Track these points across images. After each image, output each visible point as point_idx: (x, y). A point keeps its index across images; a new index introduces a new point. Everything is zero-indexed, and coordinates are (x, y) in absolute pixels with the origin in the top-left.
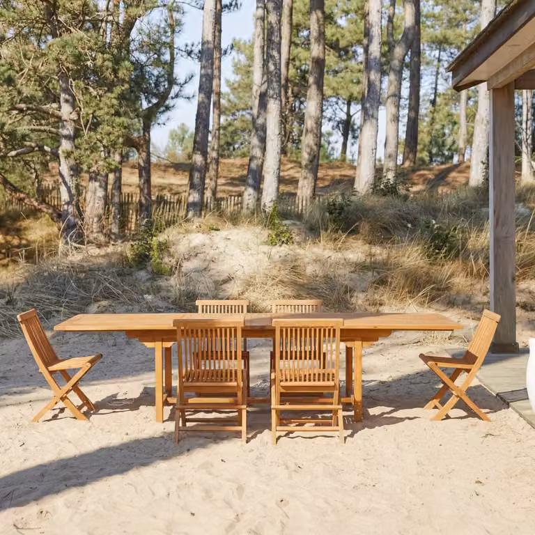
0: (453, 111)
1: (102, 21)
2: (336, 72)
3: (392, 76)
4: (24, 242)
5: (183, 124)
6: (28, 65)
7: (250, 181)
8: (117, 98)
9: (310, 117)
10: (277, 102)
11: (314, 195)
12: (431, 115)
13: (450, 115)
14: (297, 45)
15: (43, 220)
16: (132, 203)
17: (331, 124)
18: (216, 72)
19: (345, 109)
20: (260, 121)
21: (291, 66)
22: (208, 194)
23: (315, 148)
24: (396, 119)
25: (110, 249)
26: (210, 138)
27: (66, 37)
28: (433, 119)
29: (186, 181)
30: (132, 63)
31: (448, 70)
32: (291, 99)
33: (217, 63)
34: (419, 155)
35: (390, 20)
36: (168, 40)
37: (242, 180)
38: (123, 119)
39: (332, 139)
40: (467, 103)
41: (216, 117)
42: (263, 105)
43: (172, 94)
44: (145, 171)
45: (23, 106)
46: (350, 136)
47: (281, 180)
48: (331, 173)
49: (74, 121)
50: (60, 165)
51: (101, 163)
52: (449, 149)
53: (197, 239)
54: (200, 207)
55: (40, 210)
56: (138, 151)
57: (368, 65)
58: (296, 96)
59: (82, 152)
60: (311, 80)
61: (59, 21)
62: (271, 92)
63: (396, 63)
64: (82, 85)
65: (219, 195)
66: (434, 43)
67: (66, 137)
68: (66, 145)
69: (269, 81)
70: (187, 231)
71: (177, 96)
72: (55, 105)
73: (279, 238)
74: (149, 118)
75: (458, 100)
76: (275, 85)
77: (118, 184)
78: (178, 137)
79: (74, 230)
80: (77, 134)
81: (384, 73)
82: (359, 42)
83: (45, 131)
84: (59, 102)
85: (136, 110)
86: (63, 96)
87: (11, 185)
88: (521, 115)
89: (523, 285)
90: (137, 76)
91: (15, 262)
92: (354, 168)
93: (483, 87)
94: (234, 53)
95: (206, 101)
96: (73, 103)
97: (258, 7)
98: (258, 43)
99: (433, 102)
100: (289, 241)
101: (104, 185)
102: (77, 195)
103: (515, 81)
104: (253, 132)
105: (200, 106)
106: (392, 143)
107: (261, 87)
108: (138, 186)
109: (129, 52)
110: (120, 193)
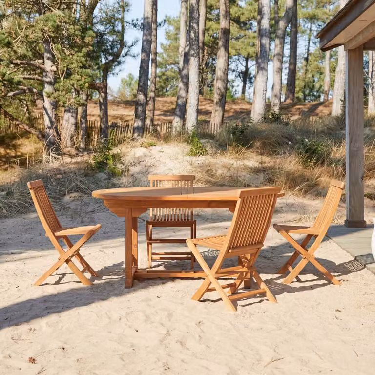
0: (321, 65)
1: (73, 3)
2: (237, 39)
3: (277, 41)
4: (19, 154)
5: (130, 74)
6: (22, 34)
7: (178, 113)
8: (84, 56)
9: (220, 69)
10: (196, 59)
11: (222, 122)
12: (305, 68)
13: (318, 68)
14: (210, 20)
15: (33, 138)
16: (95, 127)
17: (235, 74)
18: (153, 38)
19: (244, 64)
20: (185, 72)
21: (206, 35)
22: (148, 122)
23: (223, 90)
24: (280, 70)
25: (79, 159)
26: (149, 84)
27: (48, 14)
28: (307, 70)
29: (132, 113)
30: (95, 32)
31: (317, 37)
32: (206, 57)
33: (154, 32)
34: (296, 95)
35: (276, 2)
36: (120, 17)
37: (172, 112)
38: (89, 71)
39: (235, 84)
40: (330, 60)
41: (154, 70)
42: (187, 61)
43: (123, 53)
44: (104, 105)
45: (18, 62)
46: (247, 83)
47: (199, 112)
48: (234, 107)
49: (55, 72)
50: (44, 102)
51: (72, 100)
52: (318, 91)
53: (139, 152)
54: (142, 130)
55: (30, 133)
56: (99, 91)
57: (261, 33)
58: (209, 55)
59: (60, 93)
60: (220, 43)
61: (43, 4)
62: (192, 52)
63: (280, 32)
64: (60, 48)
65: (156, 123)
66: (307, 18)
67: (49, 83)
68: (48, 89)
69: (191, 45)
70: (133, 147)
71: (126, 55)
72: (40, 61)
73: (200, 151)
74: (106, 70)
75: (324, 57)
76: (195, 47)
77: (85, 115)
78: (127, 83)
79: (54, 146)
80: (56, 80)
81: (271, 39)
82: (254, 18)
83: (34, 79)
84: (43, 59)
86: (46, 55)
87: (11, 116)
88: (368, 68)
89: (369, 182)
90: (98, 42)
91: (12, 167)
92: (250, 104)
93: (341, 50)
94: (166, 25)
95: (146, 58)
96: (53, 60)
98: (183, 19)
99: (307, 59)
100: (205, 153)
101: (74, 115)
102: (56, 122)
103: (364, 44)
104: (180, 80)
105: (142, 61)
106: (277, 87)
107: (184, 49)
108: (99, 116)
109: (92, 25)
110: (87, 121)
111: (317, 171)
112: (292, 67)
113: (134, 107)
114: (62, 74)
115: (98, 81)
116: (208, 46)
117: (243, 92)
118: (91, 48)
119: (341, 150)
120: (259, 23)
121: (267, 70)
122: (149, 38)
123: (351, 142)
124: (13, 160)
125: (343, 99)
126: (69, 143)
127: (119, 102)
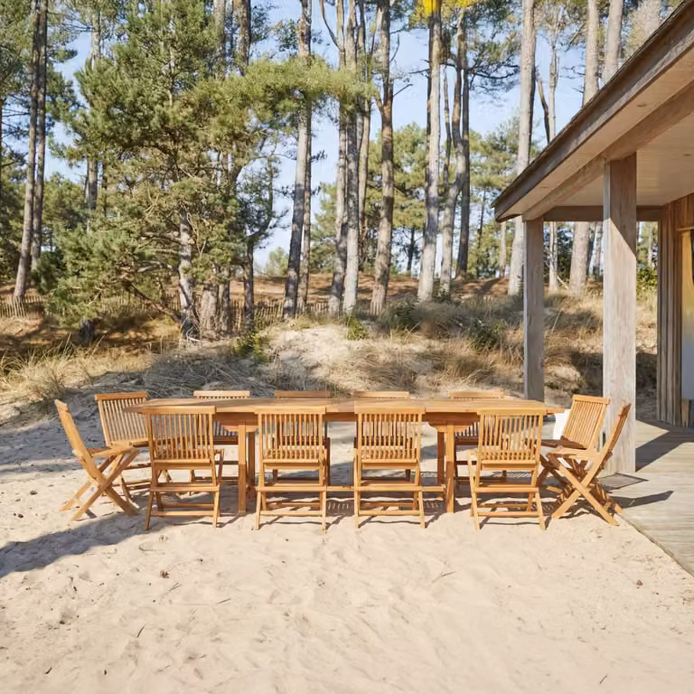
0: (496, 237)
1: (213, 169)
2: (402, 208)
3: (447, 211)
4: (151, 337)
5: (280, 248)
6: (154, 203)
7: (335, 291)
8: (225, 228)
9: (382, 242)
10: (355, 231)
11: (385, 299)
12: (478, 241)
13: (493, 241)
14: (371, 187)
15: (167, 319)
16: (238, 307)
17: (399, 247)
18: (307, 208)
19: (410, 236)
20: (341, 246)
21: (367, 204)
23: (386, 266)
24: (451, 243)
25: (220, 343)
26: (302, 258)
27: (185, 181)
28: (480, 244)
29: (282, 291)
30: (238, 201)
31: (492, 206)
32: (367, 229)
33: (307, 200)
34: (468, 271)
35: (446, 168)
36: (268, 184)
37: (327, 290)
38: (231, 244)
39: (399, 259)
40: (506, 232)
41: (307, 242)
42: (344, 233)
43: (271, 224)
44: (249, 282)
45: (150, 234)
46: (414, 257)
47: (359, 290)
48: (399, 284)
49: (192, 245)
50: (180, 278)
51: (212, 277)
52: (493, 267)
53: (291, 335)
54: (293, 311)
55: (164, 313)
56: (243, 267)
57: (428, 203)
58: (371, 226)
59: (198, 269)
60: (383, 213)
61: (179, 170)
62: (351, 223)
63: (450, 201)
64: (198, 218)
65: (309, 302)
66: (480, 185)
67: (186, 258)
68: (185, 264)
69: (349, 215)
70: (285, 329)
71: (275, 226)
72: (176, 233)
73: (358, 334)
74: (252, 243)
75: (498, 229)
76: (354, 218)
77: (227, 293)
78: (275, 258)
79: (191, 329)
80: (193, 255)
81: (441, 209)
82: (421, 185)
83: (168, 253)
84: (179, 231)
85: (241, 237)
86: (182, 226)
87: (141, 294)
88: (549, 241)
89: (550, 369)
90: (242, 212)
91: (143, 352)
92: (417, 281)
93: (518, 220)
94: (321, 193)
95: (298, 230)
96: (190, 232)
97: (340, 158)
98: (340, 185)
99: (480, 231)
100: (365, 336)
101: (215, 294)
102: (194, 302)
103: (544, 215)
104: (336, 254)
105: (293, 233)
106: (447, 262)
107: (342, 220)
108: (243, 294)
109: (235, 192)
110: (229, 300)
111: (493, 357)
112: (463, 240)
113: (284, 285)
114: (201, 248)
115: (242, 255)
116: (369, 216)
117: (409, 268)
118: (234, 219)
119: (519, 331)
120: (427, 191)
121: (435, 244)
122: (301, 207)
123: (529, 323)
124: (144, 344)
125: (520, 275)
126: (209, 326)
127: (267, 280)
